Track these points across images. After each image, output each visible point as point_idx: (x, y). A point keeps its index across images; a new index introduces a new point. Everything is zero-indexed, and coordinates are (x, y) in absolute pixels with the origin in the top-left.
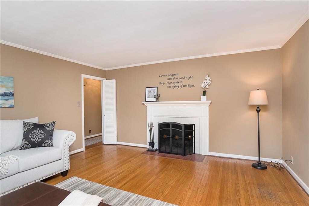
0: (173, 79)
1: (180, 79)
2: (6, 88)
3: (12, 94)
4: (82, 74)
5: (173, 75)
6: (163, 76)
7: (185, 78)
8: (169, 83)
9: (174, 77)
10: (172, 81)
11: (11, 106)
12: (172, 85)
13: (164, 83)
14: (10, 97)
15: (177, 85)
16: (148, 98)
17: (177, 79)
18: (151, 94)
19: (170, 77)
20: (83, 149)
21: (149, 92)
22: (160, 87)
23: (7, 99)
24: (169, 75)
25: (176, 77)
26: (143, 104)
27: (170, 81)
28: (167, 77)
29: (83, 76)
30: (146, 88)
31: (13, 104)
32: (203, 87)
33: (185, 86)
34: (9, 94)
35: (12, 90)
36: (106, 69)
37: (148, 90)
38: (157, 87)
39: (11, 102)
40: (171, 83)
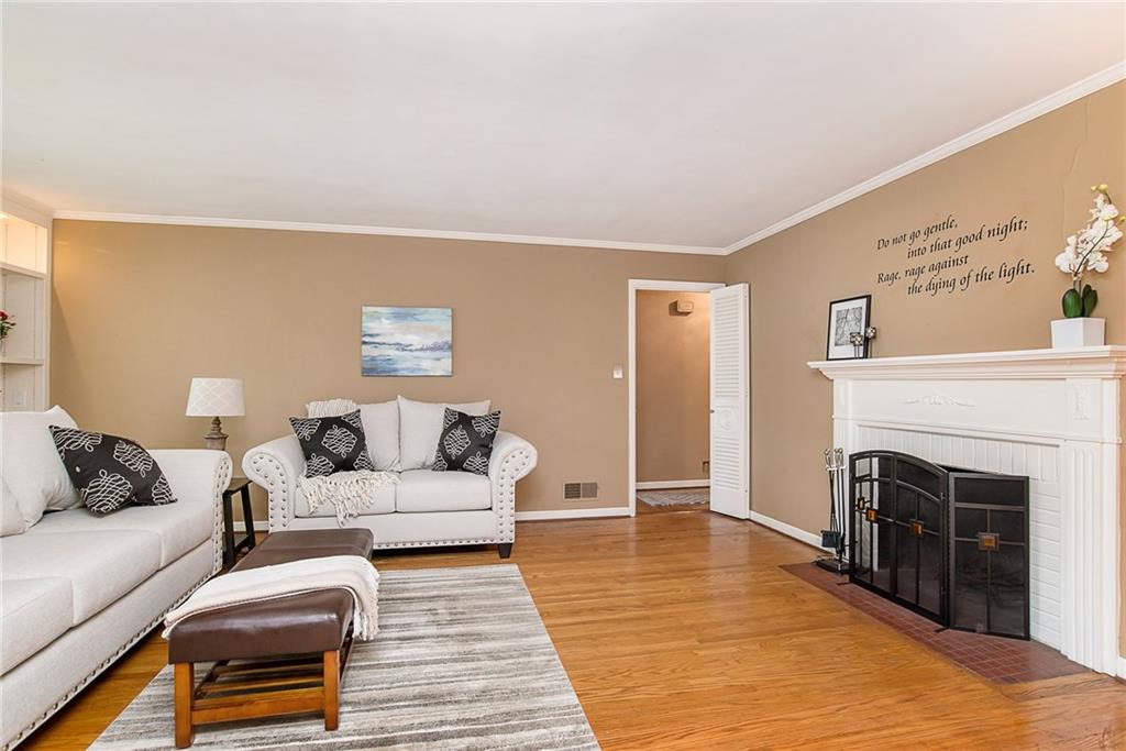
0: (929, 249)
1: (961, 242)
2: (438, 333)
3: (448, 347)
4: (630, 281)
5: (929, 232)
6: (891, 242)
7: (985, 233)
8: (913, 272)
9: (932, 239)
10: (930, 259)
12: (924, 279)
13: (894, 277)
14: (445, 353)
15: (947, 274)
16: (836, 345)
17: (947, 245)
18: (846, 328)
19: (919, 243)
20: (631, 510)
21: (842, 318)
22: (880, 293)
23: (439, 356)
24: (914, 236)
25: (943, 236)
26: (818, 372)
27: (916, 262)
28: (904, 247)
29: (634, 285)
30: (831, 303)
32: (1065, 268)
33: (984, 276)
34: (443, 345)
35: (448, 338)
36: (724, 252)
37: (838, 312)
38: (869, 298)
40: (920, 270)
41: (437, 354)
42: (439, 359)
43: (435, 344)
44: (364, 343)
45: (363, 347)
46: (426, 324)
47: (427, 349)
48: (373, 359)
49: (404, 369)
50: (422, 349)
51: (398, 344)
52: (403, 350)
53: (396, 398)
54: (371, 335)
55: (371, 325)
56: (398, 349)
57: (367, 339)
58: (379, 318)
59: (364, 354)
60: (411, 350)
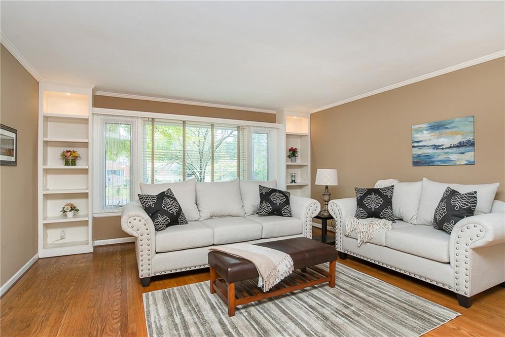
2: (462, 135)
3: (471, 144)
11: (470, 162)
14: (468, 148)
23: (464, 151)
31: (472, 160)
34: (467, 143)
35: (471, 138)
39: (470, 156)
41: (462, 149)
42: (463, 153)
43: (460, 143)
44: (414, 147)
45: (413, 149)
46: (453, 130)
47: (454, 147)
48: (419, 156)
49: (438, 161)
50: (450, 147)
51: (433, 146)
52: (437, 149)
53: (422, 180)
54: (418, 142)
55: (417, 136)
56: (434, 149)
57: (415, 144)
58: (422, 131)
59: (413, 153)
60: (443, 149)
